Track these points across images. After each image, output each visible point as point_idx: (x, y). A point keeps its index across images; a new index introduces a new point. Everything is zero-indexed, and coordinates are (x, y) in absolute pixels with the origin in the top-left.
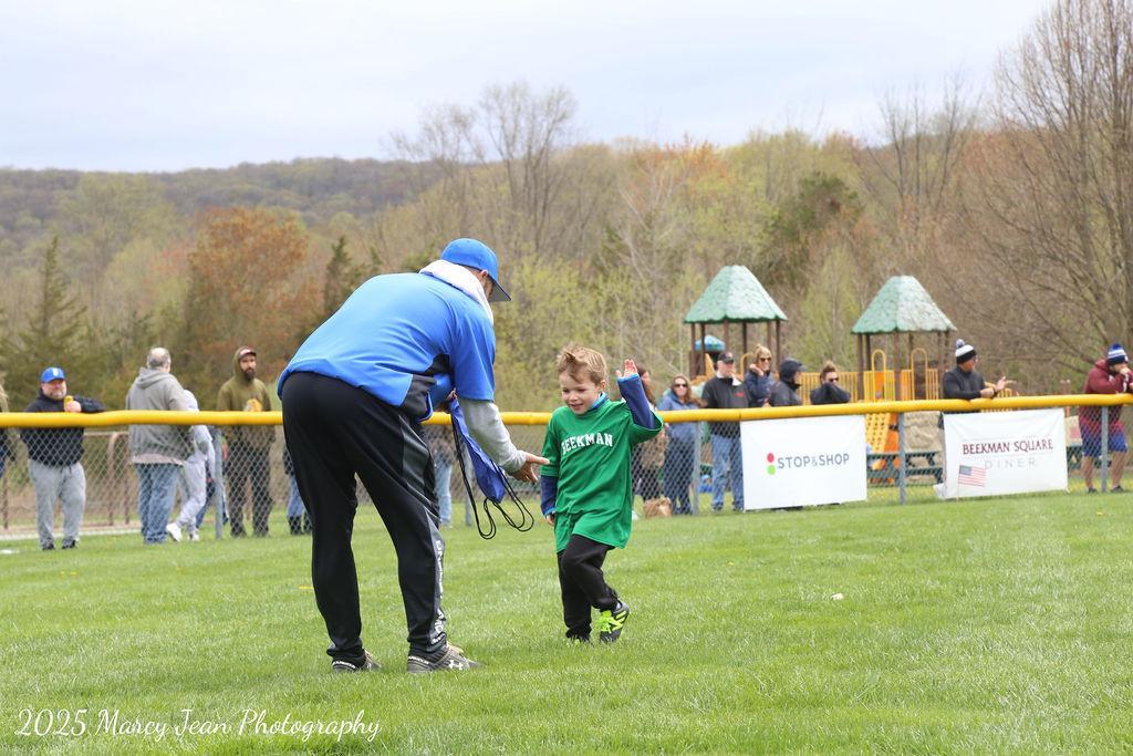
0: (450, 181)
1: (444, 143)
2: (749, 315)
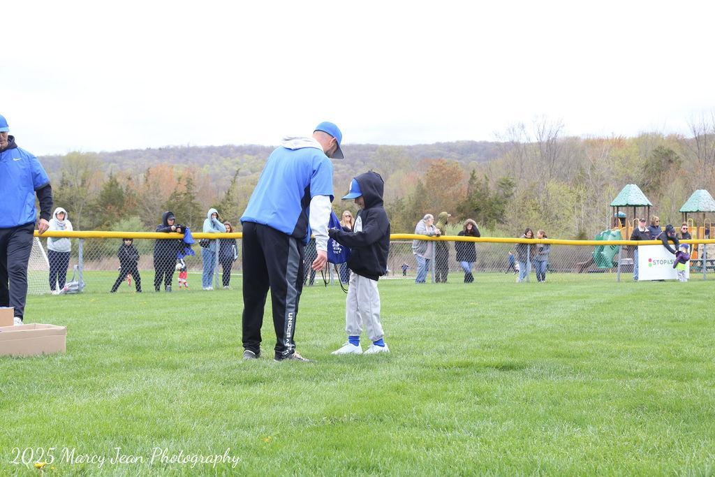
0: (517, 149)
1: (515, 135)
2: (637, 204)
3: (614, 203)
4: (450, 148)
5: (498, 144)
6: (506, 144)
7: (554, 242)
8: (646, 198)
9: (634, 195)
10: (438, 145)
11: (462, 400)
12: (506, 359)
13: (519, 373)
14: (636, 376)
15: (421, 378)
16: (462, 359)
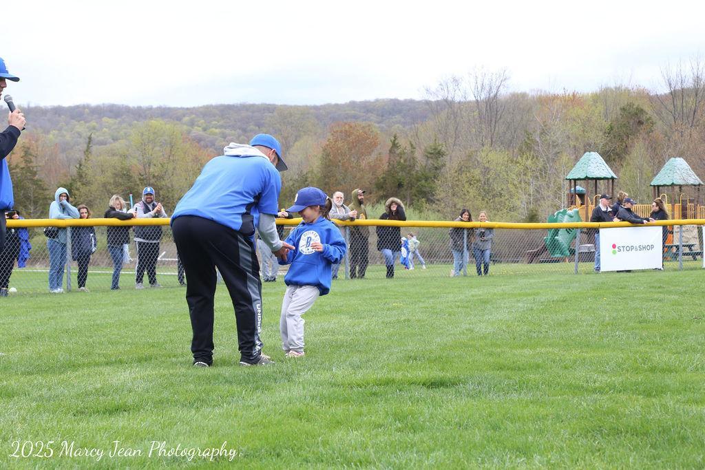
0: (450, 109)
1: (448, 91)
2: (599, 176)
3: (570, 176)
4: (367, 108)
5: (428, 103)
6: (438, 102)
7: (497, 226)
8: (609, 169)
9: (595, 165)
10: (353, 105)
11: (380, 426)
12: (435, 373)
13: (452, 391)
14: (594, 391)
15: (330, 400)
16: (382, 375)
